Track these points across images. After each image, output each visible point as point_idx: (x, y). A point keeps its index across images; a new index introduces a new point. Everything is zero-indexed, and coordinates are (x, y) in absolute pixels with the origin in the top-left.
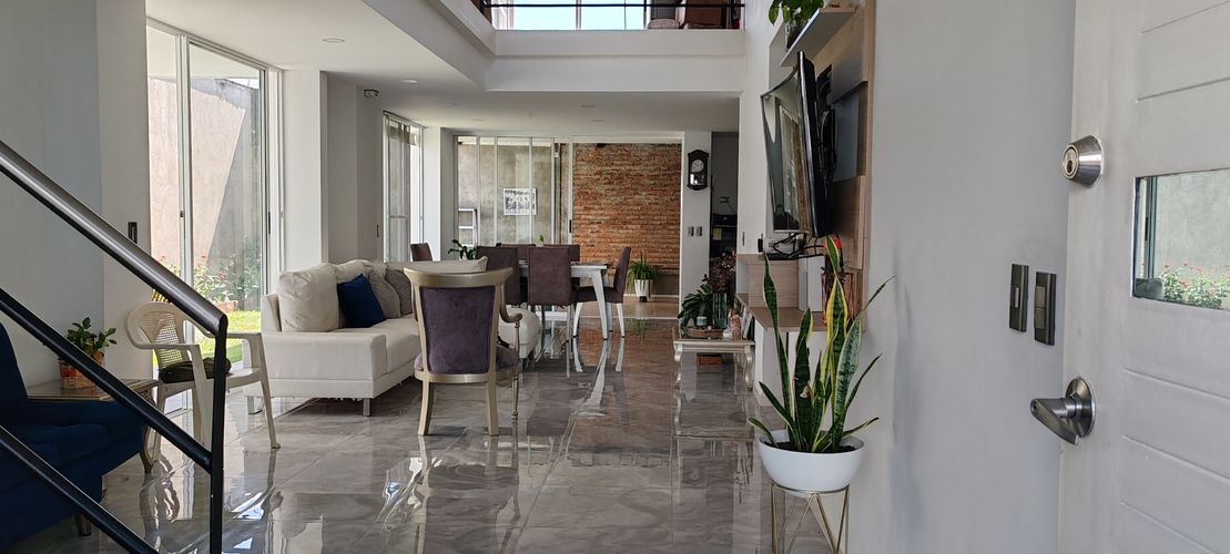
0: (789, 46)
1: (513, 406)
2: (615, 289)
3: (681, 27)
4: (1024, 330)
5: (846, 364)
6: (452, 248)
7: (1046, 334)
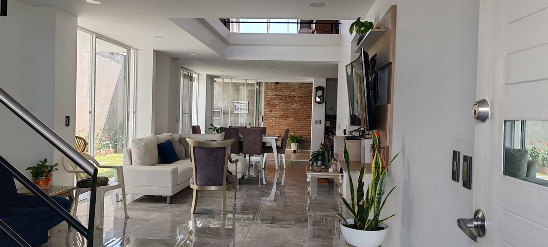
0: (358, 44)
1: (233, 200)
2: (281, 147)
3: (313, 33)
4: (458, 181)
5: (380, 190)
6: (210, 128)
7: (468, 184)
